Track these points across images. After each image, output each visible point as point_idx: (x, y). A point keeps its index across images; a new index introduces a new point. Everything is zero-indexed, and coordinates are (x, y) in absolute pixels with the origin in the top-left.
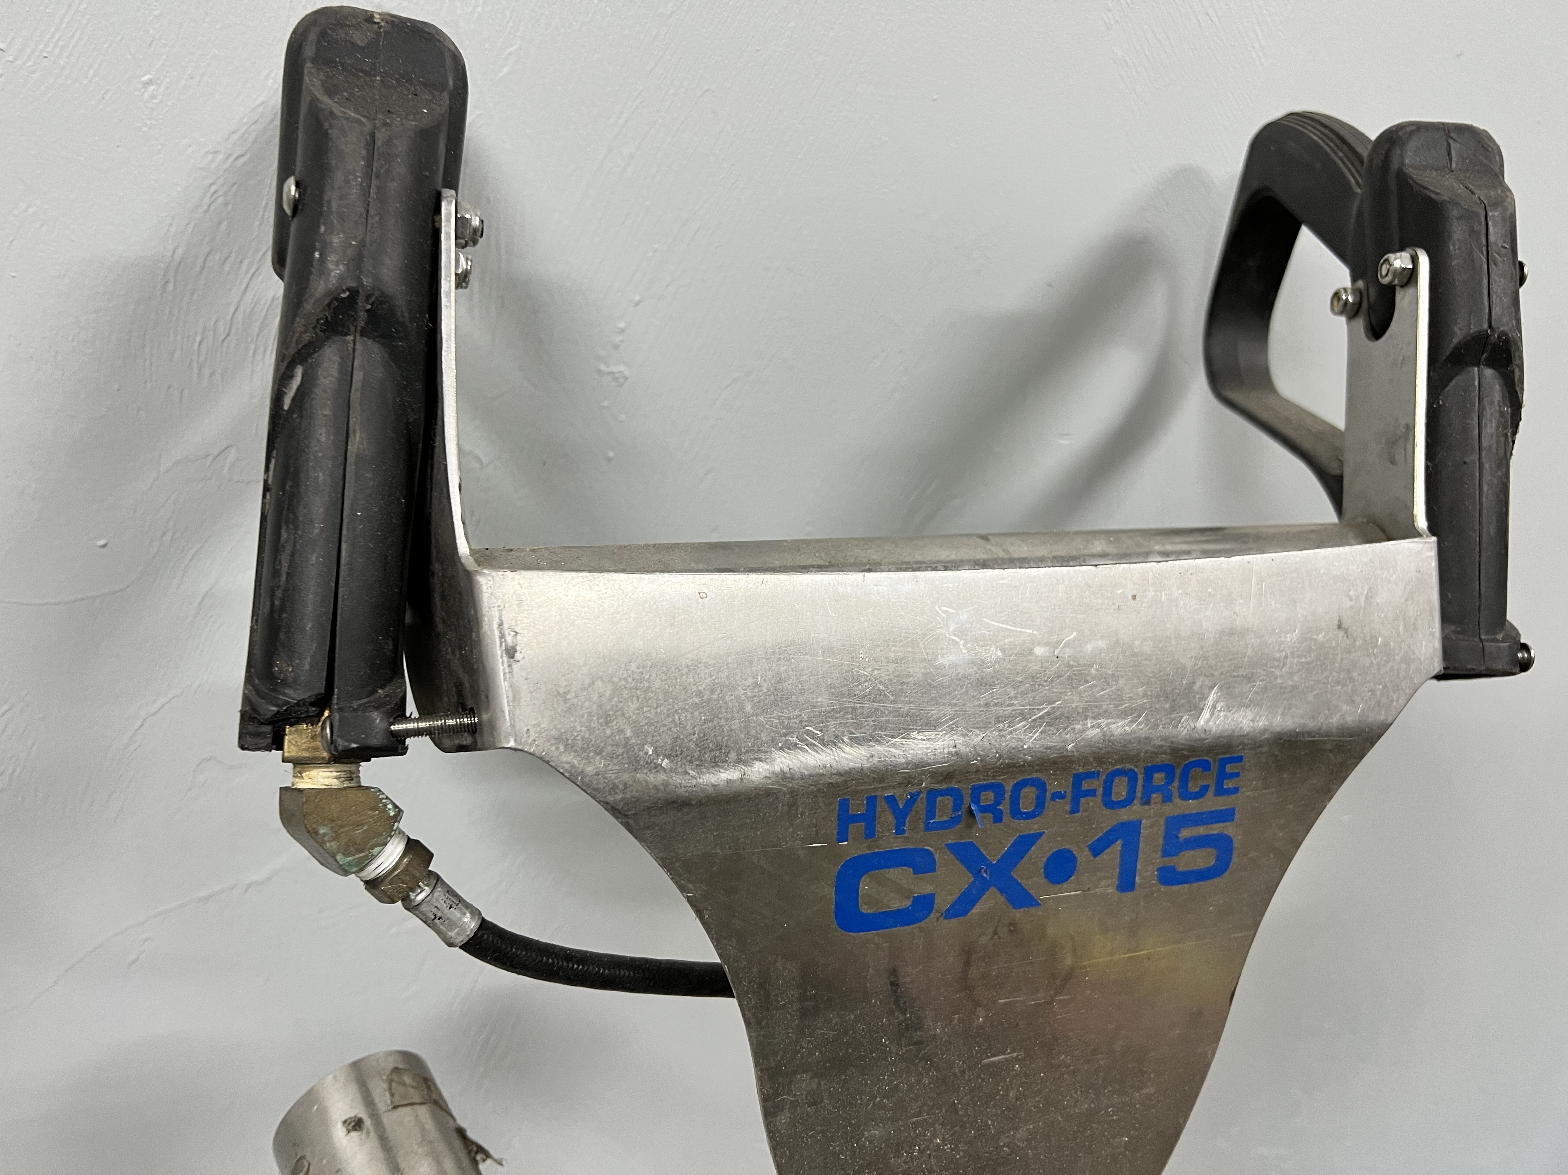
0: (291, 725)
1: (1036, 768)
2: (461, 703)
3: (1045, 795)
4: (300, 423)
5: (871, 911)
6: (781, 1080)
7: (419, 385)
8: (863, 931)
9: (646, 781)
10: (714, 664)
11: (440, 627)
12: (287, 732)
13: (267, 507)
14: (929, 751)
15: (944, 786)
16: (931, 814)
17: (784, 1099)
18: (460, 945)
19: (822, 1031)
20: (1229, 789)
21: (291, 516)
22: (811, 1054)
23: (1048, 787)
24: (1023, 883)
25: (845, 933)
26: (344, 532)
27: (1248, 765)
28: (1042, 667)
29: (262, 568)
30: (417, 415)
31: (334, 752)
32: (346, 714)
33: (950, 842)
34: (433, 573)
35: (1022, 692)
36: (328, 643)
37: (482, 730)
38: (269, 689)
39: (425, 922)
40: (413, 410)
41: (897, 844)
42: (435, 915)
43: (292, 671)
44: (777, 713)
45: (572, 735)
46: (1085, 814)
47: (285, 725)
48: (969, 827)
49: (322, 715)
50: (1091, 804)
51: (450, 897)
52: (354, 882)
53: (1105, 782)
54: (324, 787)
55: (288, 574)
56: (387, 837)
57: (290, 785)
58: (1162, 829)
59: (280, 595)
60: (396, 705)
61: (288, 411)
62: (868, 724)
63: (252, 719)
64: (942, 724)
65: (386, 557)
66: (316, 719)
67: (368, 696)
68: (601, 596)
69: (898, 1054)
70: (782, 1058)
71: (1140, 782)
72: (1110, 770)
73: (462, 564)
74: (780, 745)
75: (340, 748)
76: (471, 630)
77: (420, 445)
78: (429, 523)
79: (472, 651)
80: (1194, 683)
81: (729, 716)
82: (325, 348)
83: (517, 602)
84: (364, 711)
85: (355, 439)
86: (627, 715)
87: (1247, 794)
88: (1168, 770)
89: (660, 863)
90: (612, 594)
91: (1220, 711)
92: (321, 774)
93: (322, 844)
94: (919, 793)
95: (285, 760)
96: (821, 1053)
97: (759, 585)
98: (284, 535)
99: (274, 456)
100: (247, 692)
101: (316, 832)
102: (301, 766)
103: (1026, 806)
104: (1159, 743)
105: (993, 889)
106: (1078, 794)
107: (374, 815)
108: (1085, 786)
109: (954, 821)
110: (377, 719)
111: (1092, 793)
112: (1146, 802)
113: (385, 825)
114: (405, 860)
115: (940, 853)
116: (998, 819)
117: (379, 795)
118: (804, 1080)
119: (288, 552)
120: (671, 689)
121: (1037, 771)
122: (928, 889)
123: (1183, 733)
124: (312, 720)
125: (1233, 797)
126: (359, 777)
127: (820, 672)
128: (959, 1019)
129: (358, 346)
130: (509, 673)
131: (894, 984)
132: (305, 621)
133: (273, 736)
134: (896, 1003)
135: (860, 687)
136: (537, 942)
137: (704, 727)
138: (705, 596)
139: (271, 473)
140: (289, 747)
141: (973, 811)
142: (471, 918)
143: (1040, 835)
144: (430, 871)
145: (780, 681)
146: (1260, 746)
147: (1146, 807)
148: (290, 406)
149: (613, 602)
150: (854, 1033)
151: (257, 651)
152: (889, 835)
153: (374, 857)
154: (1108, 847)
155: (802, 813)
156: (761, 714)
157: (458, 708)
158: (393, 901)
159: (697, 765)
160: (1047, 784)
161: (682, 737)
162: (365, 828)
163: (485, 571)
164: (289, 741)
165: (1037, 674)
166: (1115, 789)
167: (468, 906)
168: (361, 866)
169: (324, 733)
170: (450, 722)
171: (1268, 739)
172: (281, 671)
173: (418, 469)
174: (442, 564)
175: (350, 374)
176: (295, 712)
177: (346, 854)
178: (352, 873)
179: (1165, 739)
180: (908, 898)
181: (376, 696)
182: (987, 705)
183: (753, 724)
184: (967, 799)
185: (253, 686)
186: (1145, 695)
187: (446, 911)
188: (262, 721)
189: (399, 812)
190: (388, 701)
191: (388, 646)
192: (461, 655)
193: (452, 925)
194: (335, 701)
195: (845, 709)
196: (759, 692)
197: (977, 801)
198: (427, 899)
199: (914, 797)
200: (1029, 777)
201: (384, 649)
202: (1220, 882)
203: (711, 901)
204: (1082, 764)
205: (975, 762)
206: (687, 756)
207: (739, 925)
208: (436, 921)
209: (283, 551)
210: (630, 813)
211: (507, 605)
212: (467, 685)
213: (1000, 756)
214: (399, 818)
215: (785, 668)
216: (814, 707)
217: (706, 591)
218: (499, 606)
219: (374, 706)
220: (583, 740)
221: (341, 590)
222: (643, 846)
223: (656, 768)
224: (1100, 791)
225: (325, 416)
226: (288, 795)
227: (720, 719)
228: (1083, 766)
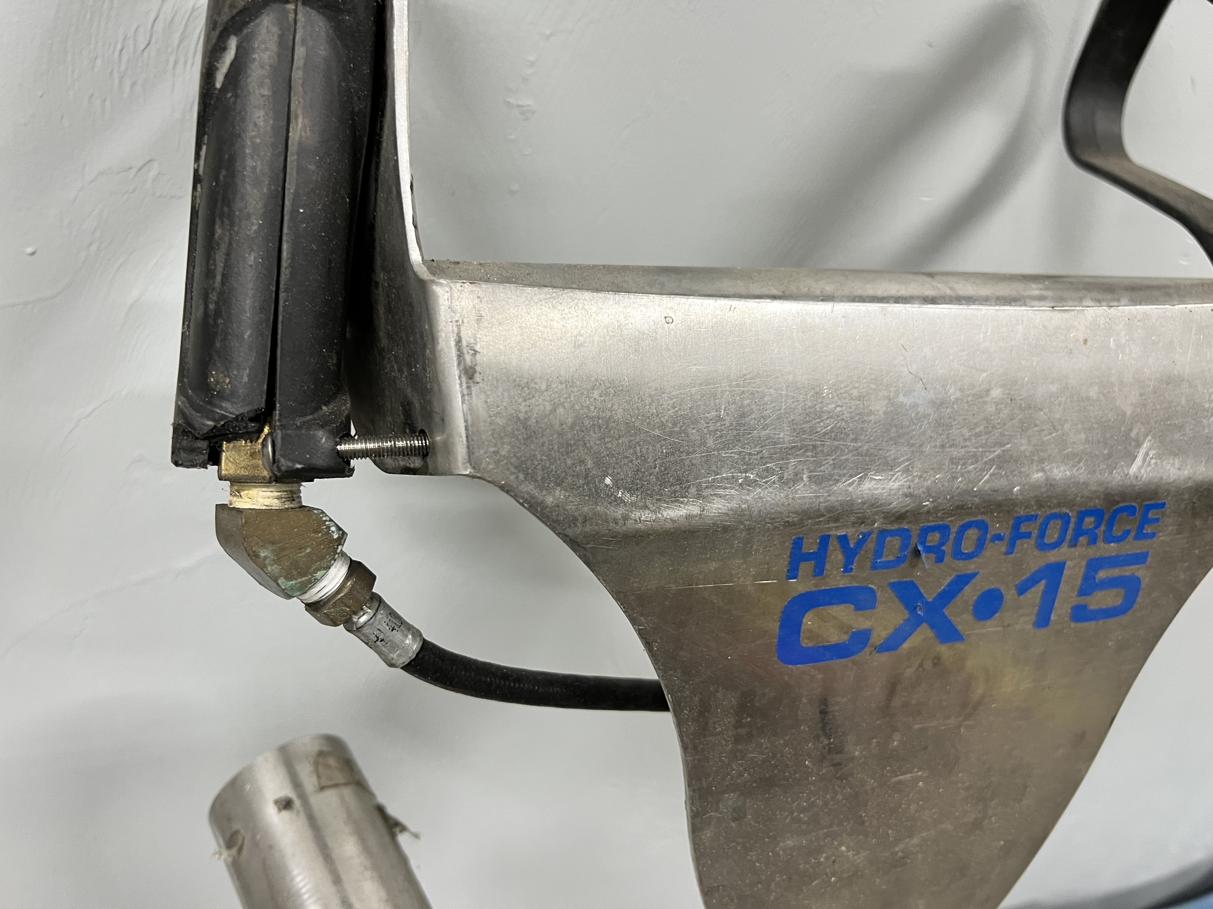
0: (229, 441)
1: (982, 510)
2: (409, 424)
3: (986, 537)
4: (235, 103)
5: (810, 645)
6: (710, 799)
7: (366, 70)
8: (801, 664)
9: (606, 514)
10: (678, 395)
11: (384, 342)
12: (224, 449)
13: (198, 200)
14: (885, 491)
15: (895, 527)
16: (878, 553)
17: (711, 815)
18: (401, 666)
19: (753, 755)
20: (1147, 534)
21: (226, 209)
22: (740, 775)
23: (990, 529)
24: (952, 619)
25: (784, 665)
26: (285, 230)
27: (1168, 511)
28: (996, 410)
29: (194, 268)
30: (363, 105)
31: (276, 473)
32: (289, 432)
33: (893, 580)
34: (377, 284)
35: (976, 434)
36: (269, 354)
37: (434, 453)
38: (204, 401)
39: (367, 644)
40: (359, 98)
41: (842, 582)
42: (378, 638)
43: (230, 383)
44: (738, 449)
45: (532, 464)
46: (1018, 555)
47: (223, 441)
48: (913, 566)
49: (262, 431)
50: (1025, 545)
51: (392, 619)
52: (296, 605)
53: (1041, 525)
54: (264, 508)
55: (223, 275)
56: (331, 560)
57: (227, 502)
58: (1083, 570)
59: (215, 298)
60: (341, 423)
61: (221, 90)
62: (827, 463)
63: (185, 433)
64: (900, 464)
65: (330, 261)
66: (256, 436)
67: (312, 413)
68: (564, 315)
69: (818, 774)
70: (714, 779)
71: (1072, 525)
72: (1048, 513)
73: (415, 273)
74: (740, 481)
75: (283, 468)
76: (424, 346)
77: (366, 139)
78: (372, 227)
79: (425, 370)
80: (1131, 430)
81: (691, 450)
82: (263, 16)
83: (476, 318)
84: (309, 429)
85: (297, 125)
86: (588, 445)
87: (1162, 538)
88: (1098, 514)
89: (615, 596)
90: (575, 314)
91: (1152, 458)
92: (261, 493)
93: (263, 567)
94: (870, 534)
95: (221, 478)
96: (749, 774)
97: (726, 311)
98: (219, 231)
99: (206, 141)
100: (180, 403)
101: (257, 556)
102: (239, 484)
103: (967, 547)
104: (1093, 488)
105: (925, 626)
106: (1017, 535)
107: (318, 538)
108: (1023, 529)
109: (899, 560)
110: (322, 438)
111: (1028, 535)
112: (1074, 544)
113: (329, 548)
114: (349, 583)
115: (882, 591)
116: (940, 560)
117: (321, 518)
118: (731, 799)
119: (223, 250)
120: (633, 420)
121: (983, 513)
122: (865, 624)
123: (1117, 480)
124: (252, 436)
125: (1149, 541)
126: (300, 497)
127: (784, 407)
128: (877, 742)
129: (300, 17)
130: (468, 395)
131: (823, 712)
132: (243, 328)
133: (209, 452)
134: (823, 729)
135: (822, 424)
136: (475, 662)
137: (665, 461)
138: (671, 321)
139: (202, 162)
140: (226, 464)
141: (919, 551)
142: (413, 640)
143: (975, 574)
144: (373, 593)
145: (743, 415)
146: (1182, 494)
147: (1073, 550)
148: (224, 83)
149: (577, 323)
150: (782, 756)
151: (190, 359)
152: (837, 574)
153: (317, 581)
154: (1033, 586)
155: (757, 550)
156: (722, 449)
157: (404, 428)
158: (335, 624)
159: (657, 500)
160: (989, 526)
161: (643, 470)
162: (308, 551)
163: (441, 281)
164: (227, 458)
165: (991, 416)
166: (1048, 532)
167: (410, 628)
168: (304, 588)
169: (265, 450)
170: (400, 444)
171: (1190, 488)
172: (217, 383)
173: (362, 166)
174: (388, 272)
175: (291, 49)
176: (233, 428)
177: (288, 578)
178: (295, 597)
179: (1100, 484)
180: (846, 633)
181: (321, 413)
182: (943, 446)
183: (714, 459)
184: (914, 540)
185: (187, 397)
186: (1087, 441)
187: (389, 633)
188: (198, 436)
189: (343, 535)
190: (333, 419)
191: (332, 360)
192: (411, 374)
193: (394, 647)
194: (277, 417)
195: (806, 446)
196: (721, 425)
197: (923, 543)
198: (370, 622)
199: (866, 536)
200: (974, 519)
201: (328, 362)
202: (1124, 619)
203: (660, 634)
204: (1023, 508)
205: (927, 503)
206: (648, 490)
207: (685, 657)
208: (378, 643)
209: (218, 249)
210: (589, 546)
211: (465, 320)
212: (417, 405)
213: (952, 497)
214: (343, 541)
215: (749, 401)
216: (775, 443)
217: (672, 316)
218: (457, 321)
219: (318, 424)
220: (543, 470)
221: (282, 295)
222: (599, 579)
223: (616, 501)
224: (1035, 533)
225: (263, 96)
226: (225, 515)
227: (682, 453)
228: (1024, 510)
